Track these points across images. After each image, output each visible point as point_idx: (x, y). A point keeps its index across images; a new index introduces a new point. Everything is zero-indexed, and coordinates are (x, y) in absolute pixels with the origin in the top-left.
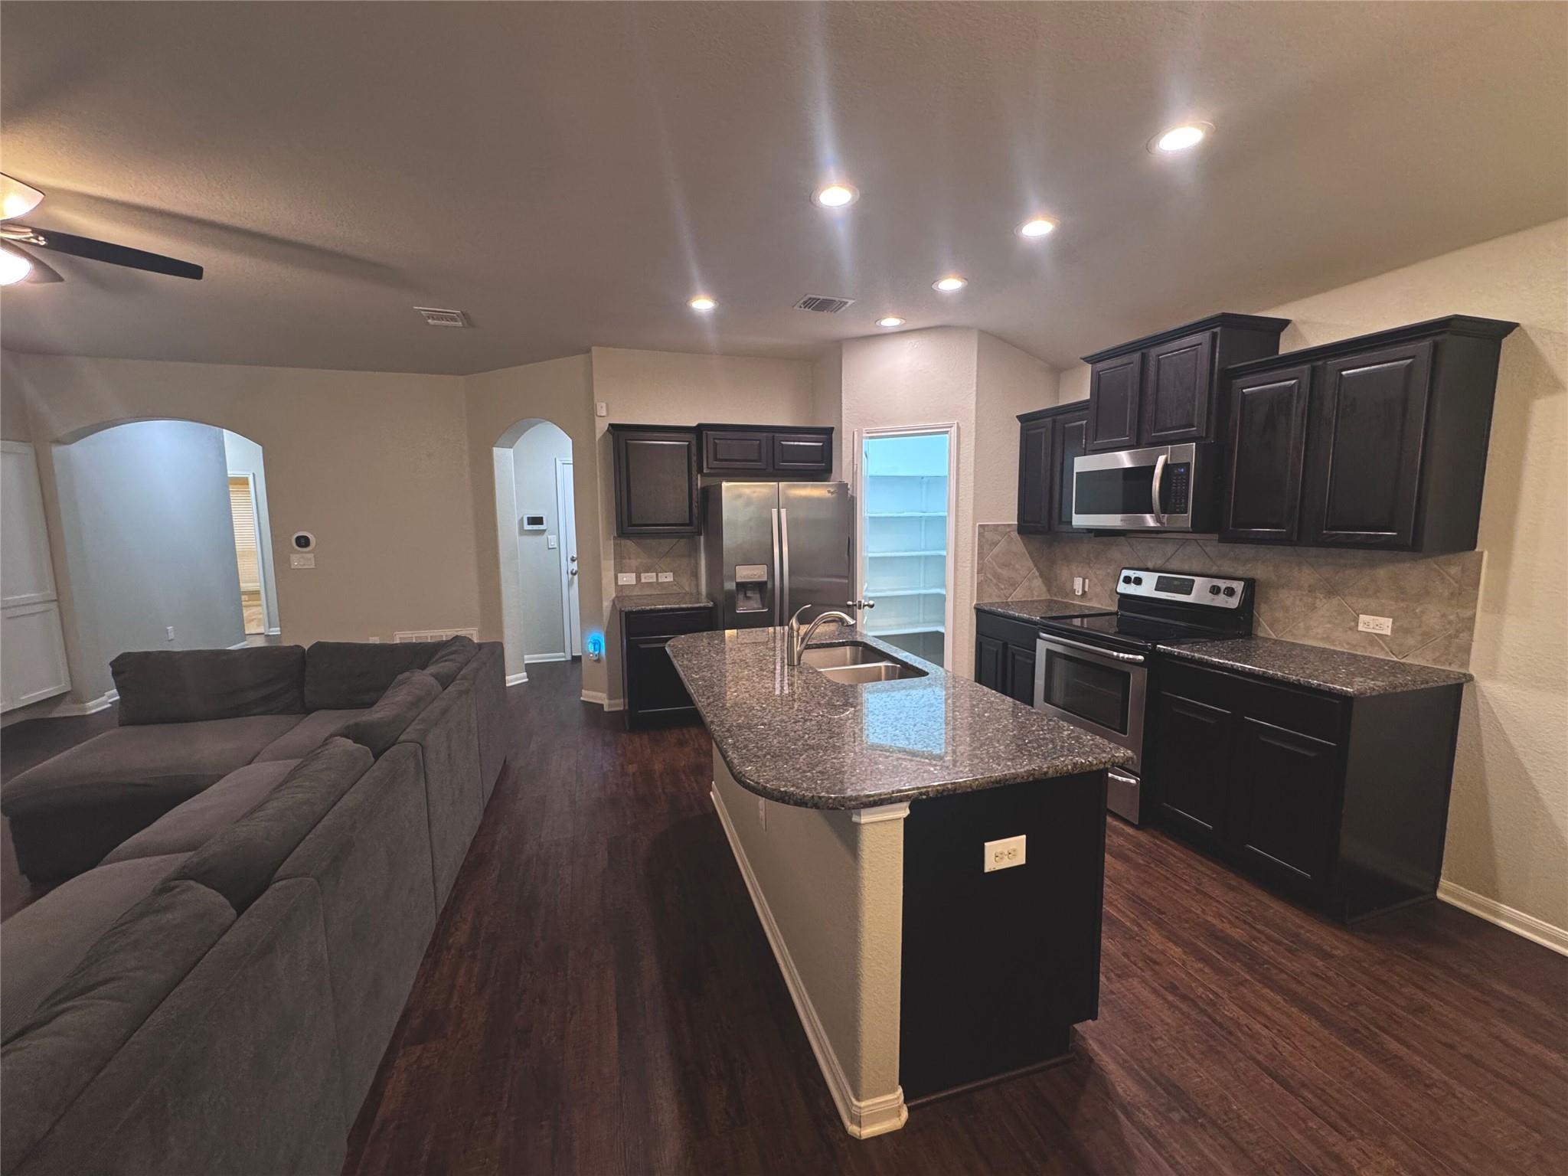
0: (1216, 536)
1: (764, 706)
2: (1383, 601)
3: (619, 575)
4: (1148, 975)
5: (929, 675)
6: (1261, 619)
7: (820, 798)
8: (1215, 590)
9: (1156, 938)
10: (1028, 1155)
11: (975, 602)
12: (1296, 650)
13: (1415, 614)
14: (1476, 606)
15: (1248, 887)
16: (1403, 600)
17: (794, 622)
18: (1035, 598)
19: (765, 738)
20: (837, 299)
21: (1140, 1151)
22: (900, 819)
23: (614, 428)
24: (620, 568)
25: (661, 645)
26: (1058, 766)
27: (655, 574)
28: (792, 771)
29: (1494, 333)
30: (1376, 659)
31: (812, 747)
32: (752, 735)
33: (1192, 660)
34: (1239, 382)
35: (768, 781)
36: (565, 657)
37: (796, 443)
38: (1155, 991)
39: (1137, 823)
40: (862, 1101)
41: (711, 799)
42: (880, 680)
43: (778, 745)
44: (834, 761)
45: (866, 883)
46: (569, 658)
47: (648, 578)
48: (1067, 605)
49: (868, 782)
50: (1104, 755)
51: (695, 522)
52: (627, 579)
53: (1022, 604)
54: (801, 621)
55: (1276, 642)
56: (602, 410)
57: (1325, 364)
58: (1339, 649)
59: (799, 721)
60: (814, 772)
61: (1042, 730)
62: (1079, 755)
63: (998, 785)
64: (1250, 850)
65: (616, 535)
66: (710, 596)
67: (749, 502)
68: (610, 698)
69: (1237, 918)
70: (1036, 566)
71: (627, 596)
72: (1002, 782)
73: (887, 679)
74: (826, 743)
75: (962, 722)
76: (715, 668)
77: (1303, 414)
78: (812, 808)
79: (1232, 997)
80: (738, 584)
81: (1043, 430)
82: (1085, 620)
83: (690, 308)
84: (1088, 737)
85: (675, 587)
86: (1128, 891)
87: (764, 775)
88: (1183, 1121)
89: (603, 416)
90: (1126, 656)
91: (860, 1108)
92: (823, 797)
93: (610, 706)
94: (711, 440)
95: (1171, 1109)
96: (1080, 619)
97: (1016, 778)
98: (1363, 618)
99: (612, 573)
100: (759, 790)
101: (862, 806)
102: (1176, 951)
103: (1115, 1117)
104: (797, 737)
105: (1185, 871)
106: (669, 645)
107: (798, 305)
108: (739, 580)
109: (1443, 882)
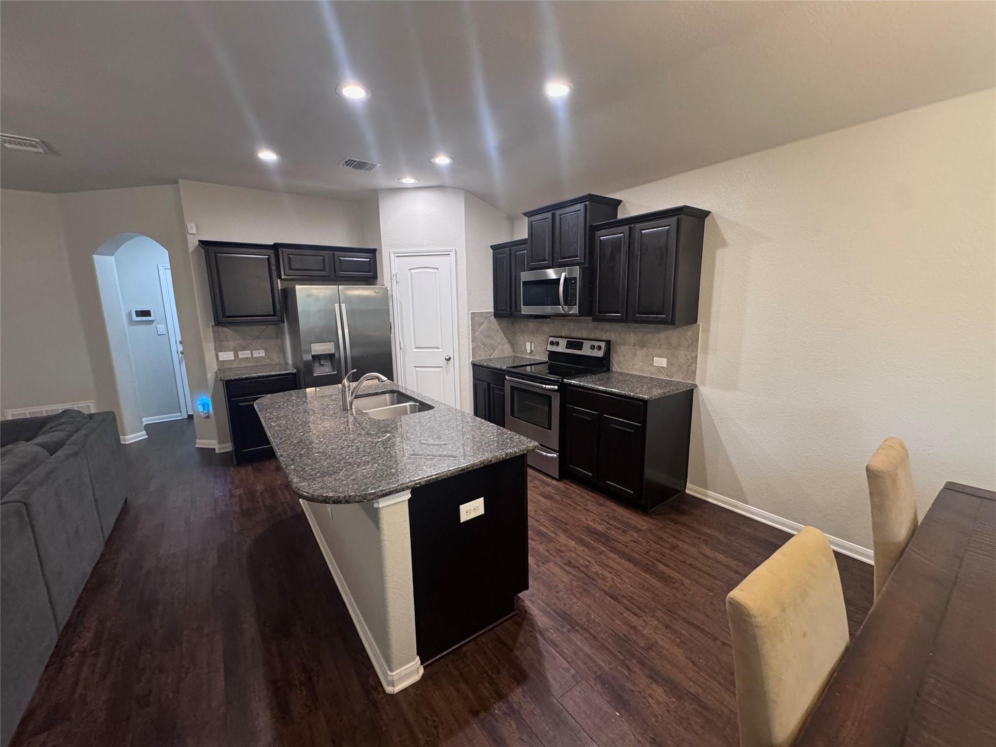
0: (591, 318)
1: (321, 440)
2: (663, 350)
3: (219, 353)
4: (558, 560)
5: (435, 409)
6: (614, 362)
7: (350, 496)
8: (593, 347)
9: (563, 538)
10: (490, 672)
11: (471, 360)
12: (627, 378)
13: (676, 355)
14: (697, 351)
15: (608, 503)
16: (671, 349)
17: (345, 381)
18: (506, 356)
19: (318, 462)
20: (369, 162)
21: (546, 652)
22: (405, 501)
23: (204, 243)
24: (219, 348)
25: (251, 403)
26: (497, 456)
27: (249, 352)
28: (333, 482)
29: (702, 215)
30: (661, 379)
31: (350, 464)
32: (309, 461)
33: (580, 387)
34: (598, 233)
35: (315, 491)
36: (181, 416)
37: (350, 259)
38: (561, 567)
39: (558, 478)
40: (394, 671)
41: (300, 503)
42: (407, 414)
43: (327, 465)
44: (364, 471)
45: (386, 543)
46: (186, 417)
47: (244, 354)
48: (522, 358)
49: (383, 481)
50: (523, 446)
51: (278, 313)
52: (227, 356)
53: (498, 359)
54: (350, 381)
55: (621, 374)
56: (192, 228)
57: (635, 226)
58: (646, 375)
59: (344, 448)
60: (349, 480)
61: (493, 435)
62: (510, 448)
63: (463, 472)
64: (609, 484)
65: (214, 324)
66: (295, 365)
67: (317, 299)
68: (220, 442)
69: (602, 520)
70: (506, 336)
71: (227, 369)
72: (465, 470)
73: (411, 413)
74: (360, 460)
75: (449, 436)
76: (290, 417)
77: (626, 251)
78: (344, 503)
79: (596, 561)
80: (313, 356)
81: (505, 255)
82: (533, 367)
83: (257, 157)
84: (517, 437)
85: (267, 360)
86: (552, 516)
87: (313, 487)
88: (569, 631)
89: (194, 234)
90: (549, 387)
91: (393, 676)
92: (352, 495)
93: (220, 449)
94: (285, 255)
95: (563, 626)
96: (530, 367)
97: (473, 466)
98: (655, 359)
99: (214, 352)
100: (309, 498)
101: (378, 497)
102: (572, 543)
103: (536, 638)
104: (342, 459)
105: (579, 500)
106: (256, 403)
107: (342, 163)
108: (313, 353)
109: (688, 485)
